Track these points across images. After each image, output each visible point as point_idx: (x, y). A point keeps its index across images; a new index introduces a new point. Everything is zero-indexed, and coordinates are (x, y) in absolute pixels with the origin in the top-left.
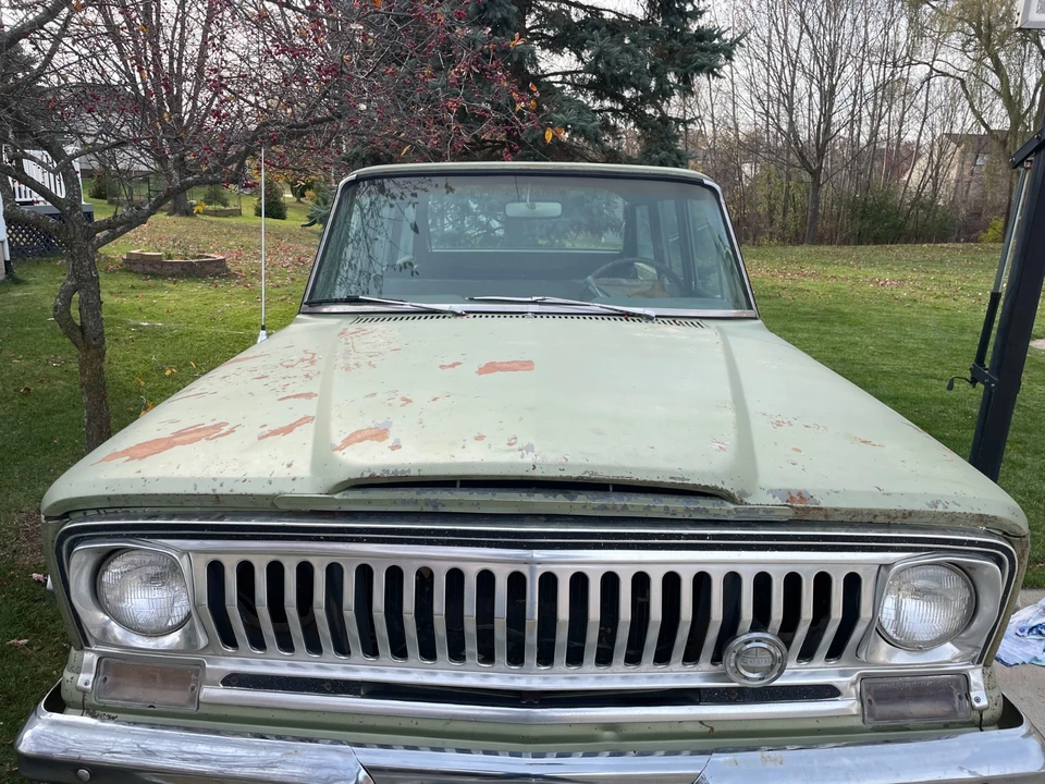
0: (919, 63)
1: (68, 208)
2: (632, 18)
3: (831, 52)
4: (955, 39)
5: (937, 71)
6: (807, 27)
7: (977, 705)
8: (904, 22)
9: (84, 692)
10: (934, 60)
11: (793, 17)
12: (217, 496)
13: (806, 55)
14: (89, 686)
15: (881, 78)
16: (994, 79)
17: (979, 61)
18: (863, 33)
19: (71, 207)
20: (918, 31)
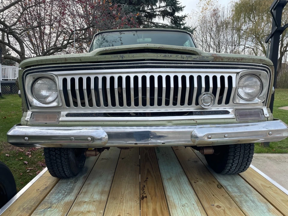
0: (241, 45)
1: (21, 54)
2: (167, 25)
3: (218, 43)
4: (250, 39)
5: (246, 47)
6: (212, 37)
7: (266, 116)
8: (236, 35)
9: (27, 121)
10: (245, 44)
11: (208, 34)
12: (66, 58)
13: (212, 43)
14: (29, 120)
15: (232, 49)
16: (261, 48)
17: (257, 44)
18: (226, 38)
19: (22, 54)
20: (240, 37)
